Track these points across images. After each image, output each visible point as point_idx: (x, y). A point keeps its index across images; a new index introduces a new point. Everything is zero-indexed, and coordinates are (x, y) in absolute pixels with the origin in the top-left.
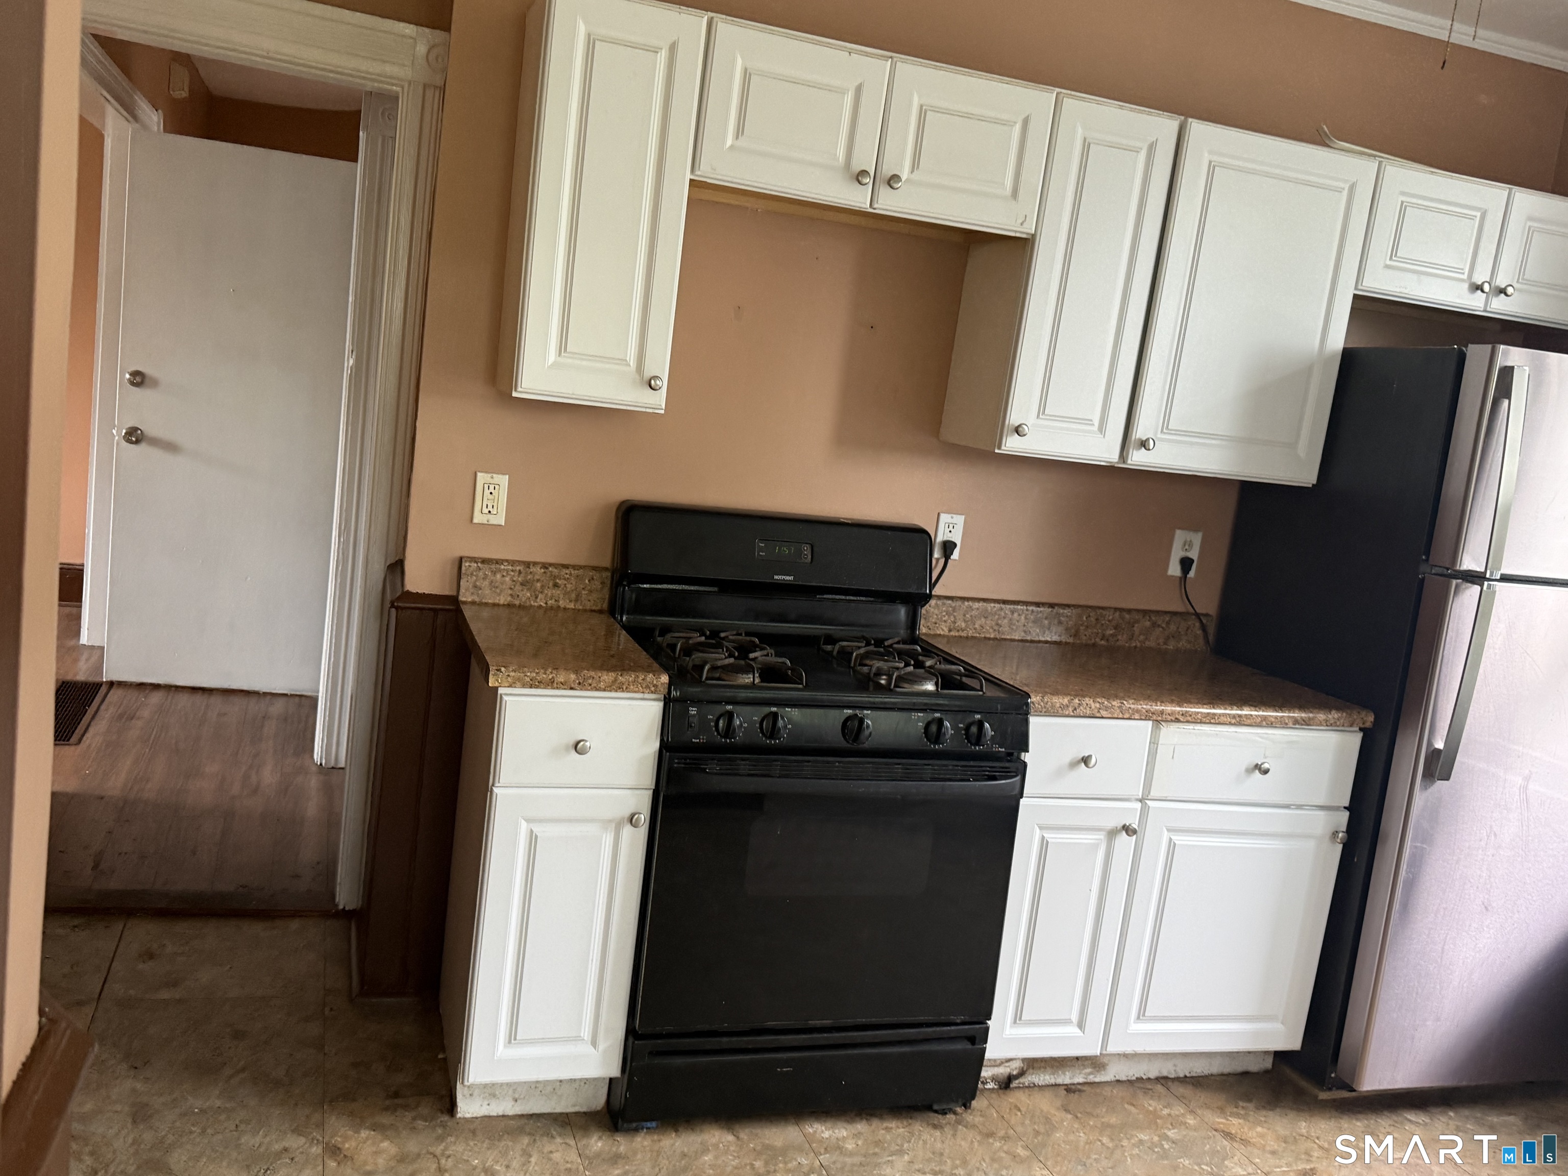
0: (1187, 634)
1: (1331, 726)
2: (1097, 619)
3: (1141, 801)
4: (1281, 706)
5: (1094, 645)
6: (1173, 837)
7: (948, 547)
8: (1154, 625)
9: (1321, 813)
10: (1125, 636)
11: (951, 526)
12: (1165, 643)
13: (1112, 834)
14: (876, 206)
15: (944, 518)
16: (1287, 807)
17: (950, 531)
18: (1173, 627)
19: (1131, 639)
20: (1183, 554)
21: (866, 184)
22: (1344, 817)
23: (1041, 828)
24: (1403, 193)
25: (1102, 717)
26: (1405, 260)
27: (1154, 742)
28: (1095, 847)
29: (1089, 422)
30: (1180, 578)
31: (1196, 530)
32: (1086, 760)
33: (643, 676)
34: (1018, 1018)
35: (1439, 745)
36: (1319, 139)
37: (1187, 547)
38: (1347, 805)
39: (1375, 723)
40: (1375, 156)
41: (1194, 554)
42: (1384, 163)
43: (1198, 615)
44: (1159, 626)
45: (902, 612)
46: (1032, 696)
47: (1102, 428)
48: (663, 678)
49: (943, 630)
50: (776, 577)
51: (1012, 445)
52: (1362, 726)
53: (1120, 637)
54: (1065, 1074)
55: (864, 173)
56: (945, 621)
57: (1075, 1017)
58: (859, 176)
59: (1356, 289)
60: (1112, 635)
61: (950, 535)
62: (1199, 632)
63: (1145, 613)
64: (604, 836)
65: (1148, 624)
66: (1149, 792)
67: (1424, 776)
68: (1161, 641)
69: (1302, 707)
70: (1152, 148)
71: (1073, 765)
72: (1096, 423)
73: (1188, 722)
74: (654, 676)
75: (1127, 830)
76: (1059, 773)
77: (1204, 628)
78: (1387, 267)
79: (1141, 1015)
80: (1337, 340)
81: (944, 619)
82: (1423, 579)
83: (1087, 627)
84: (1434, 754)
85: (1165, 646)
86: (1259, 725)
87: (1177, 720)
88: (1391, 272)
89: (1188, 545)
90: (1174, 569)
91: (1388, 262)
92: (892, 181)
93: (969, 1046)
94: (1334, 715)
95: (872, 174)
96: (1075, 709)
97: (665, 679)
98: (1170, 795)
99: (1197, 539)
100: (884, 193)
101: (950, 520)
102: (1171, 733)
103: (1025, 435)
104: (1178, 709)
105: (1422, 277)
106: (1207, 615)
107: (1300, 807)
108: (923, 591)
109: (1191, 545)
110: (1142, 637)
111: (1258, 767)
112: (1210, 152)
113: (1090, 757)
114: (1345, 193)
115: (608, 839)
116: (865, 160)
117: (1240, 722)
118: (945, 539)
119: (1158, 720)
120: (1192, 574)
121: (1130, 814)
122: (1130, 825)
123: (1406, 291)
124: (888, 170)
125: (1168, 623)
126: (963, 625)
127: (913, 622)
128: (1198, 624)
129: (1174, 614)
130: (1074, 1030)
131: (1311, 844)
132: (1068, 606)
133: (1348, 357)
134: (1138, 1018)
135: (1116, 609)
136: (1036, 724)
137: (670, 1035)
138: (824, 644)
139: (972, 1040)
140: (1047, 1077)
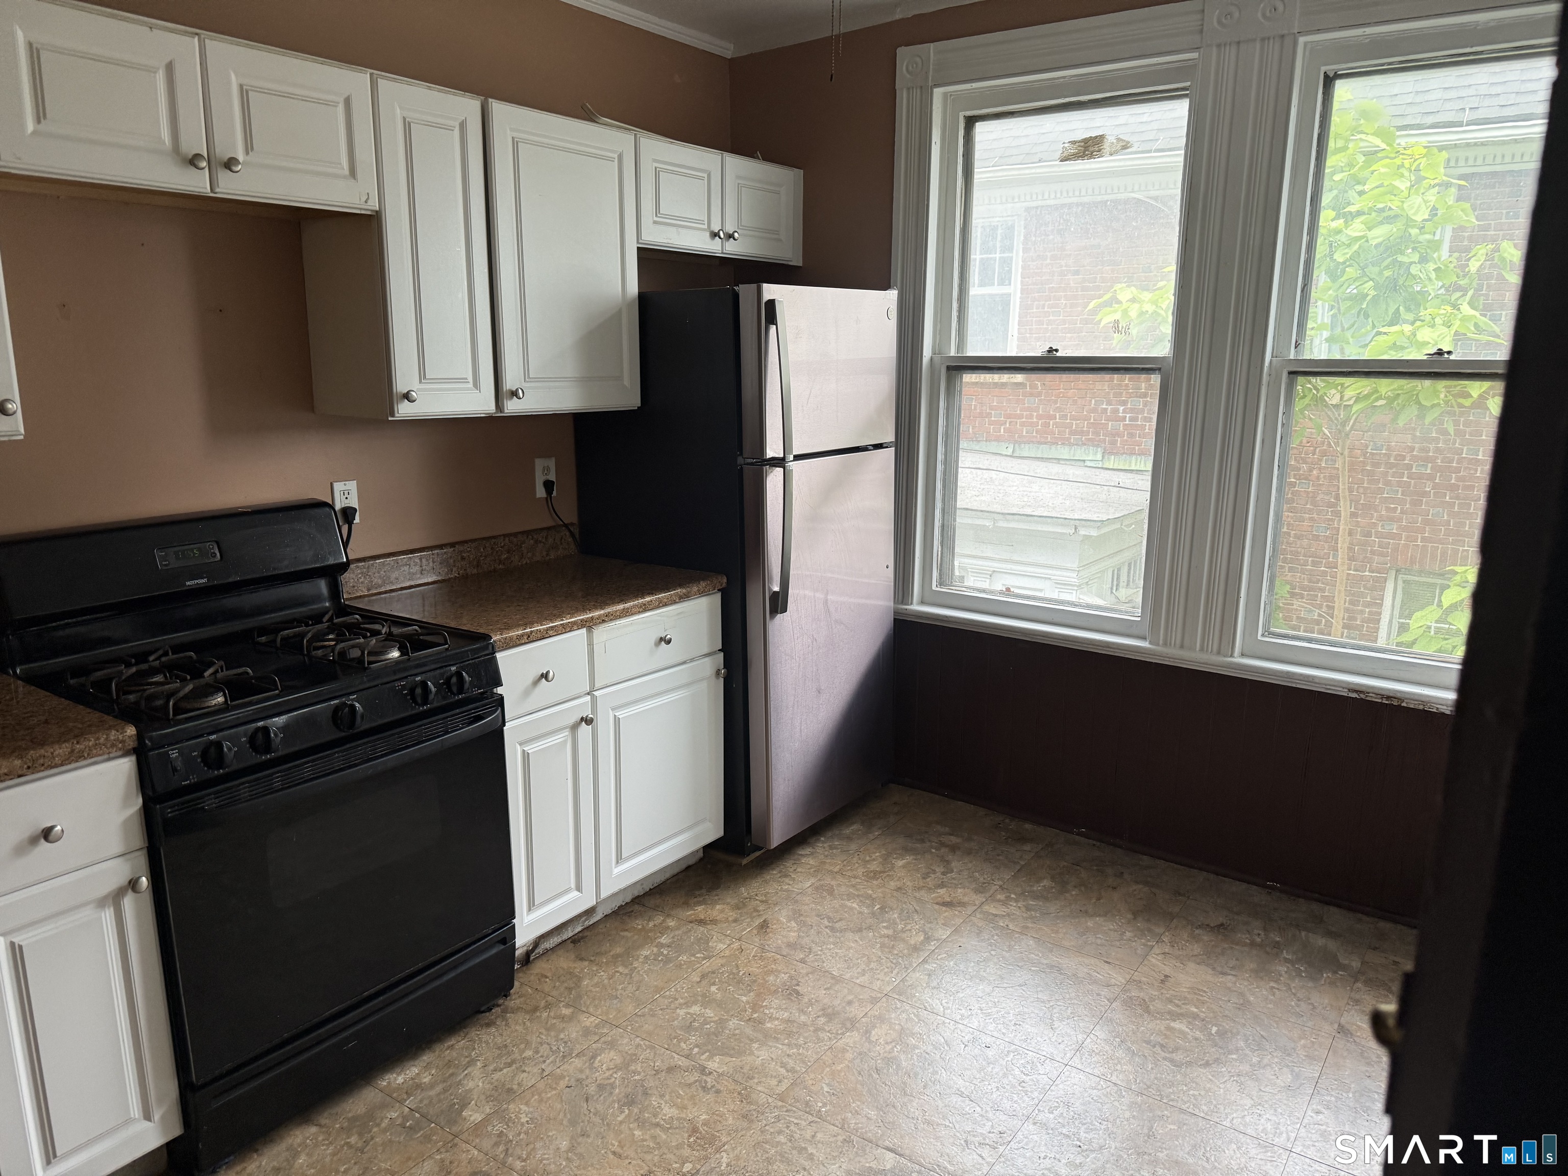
0: (561, 544)
1: (702, 593)
2: (492, 548)
3: (588, 694)
4: (667, 589)
5: (495, 570)
6: (616, 714)
7: (348, 514)
8: (537, 542)
9: (707, 659)
10: (516, 557)
11: (346, 492)
12: (547, 555)
13: (574, 727)
14: (217, 190)
15: (338, 487)
16: (684, 663)
17: (346, 498)
18: (550, 540)
19: (521, 558)
20: (544, 478)
21: (203, 169)
22: (721, 656)
23: (520, 744)
24: (655, 161)
25: (550, 636)
26: (666, 216)
27: (590, 644)
28: (565, 742)
29: (464, 380)
30: (547, 498)
31: (549, 457)
32: (545, 676)
33: (105, 736)
34: (531, 905)
35: (776, 588)
36: (588, 116)
37: (546, 472)
38: (721, 648)
39: (728, 583)
40: (630, 130)
41: (552, 477)
42: (638, 136)
43: (566, 525)
44: (540, 542)
45: (323, 586)
46: (493, 636)
47: (476, 385)
48: (129, 731)
49: (362, 591)
50: (188, 583)
51: (404, 410)
52: (720, 587)
53: (512, 559)
54: (567, 930)
55: (198, 156)
56: (362, 583)
57: (573, 886)
58: (193, 161)
59: (638, 242)
60: (507, 558)
61: (347, 501)
62: (570, 540)
63: (527, 533)
64: (103, 915)
65: (532, 542)
66: (594, 686)
67: (771, 613)
68: (544, 553)
69: (681, 586)
70: (463, 126)
71: (536, 682)
72: (470, 379)
73: (611, 620)
74: (118, 731)
75: (588, 721)
76: (527, 693)
77: (572, 535)
78: (655, 222)
79: (619, 859)
80: (633, 288)
81: (360, 580)
82: (742, 468)
83: (486, 557)
84: (775, 595)
85: (548, 558)
86: (658, 607)
87: (604, 621)
88: (657, 226)
89: (546, 470)
90: (541, 492)
91: (655, 219)
92: (229, 164)
93: (502, 947)
94: (703, 584)
95: (206, 155)
96: (529, 637)
97: (131, 731)
98: (608, 682)
99: (551, 463)
100: (224, 177)
101: (344, 488)
102: (602, 633)
103: (414, 401)
104: (602, 612)
105: (680, 229)
106: (572, 524)
107: (692, 660)
108: (341, 561)
109: (548, 469)
110: (530, 555)
111: (661, 639)
112: (512, 130)
113: (548, 672)
114: (616, 160)
115: (108, 916)
116: (195, 143)
117: (645, 608)
118: (343, 506)
119: (589, 625)
120: (555, 493)
121: (583, 706)
122: (587, 716)
123: (670, 242)
124: (223, 153)
125: (546, 538)
126: (380, 582)
127: (335, 591)
128: (568, 533)
129: (549, 529)
130: (575, 894)
131: (704, 685)
132: (466, 542)
133: (643, 299)
134: (617, 862)
135: (505, 536)
136: (503, 658)
137: (230, 1072)
138: (258, 637)
139: (503, 941)
140: (556, 939)
